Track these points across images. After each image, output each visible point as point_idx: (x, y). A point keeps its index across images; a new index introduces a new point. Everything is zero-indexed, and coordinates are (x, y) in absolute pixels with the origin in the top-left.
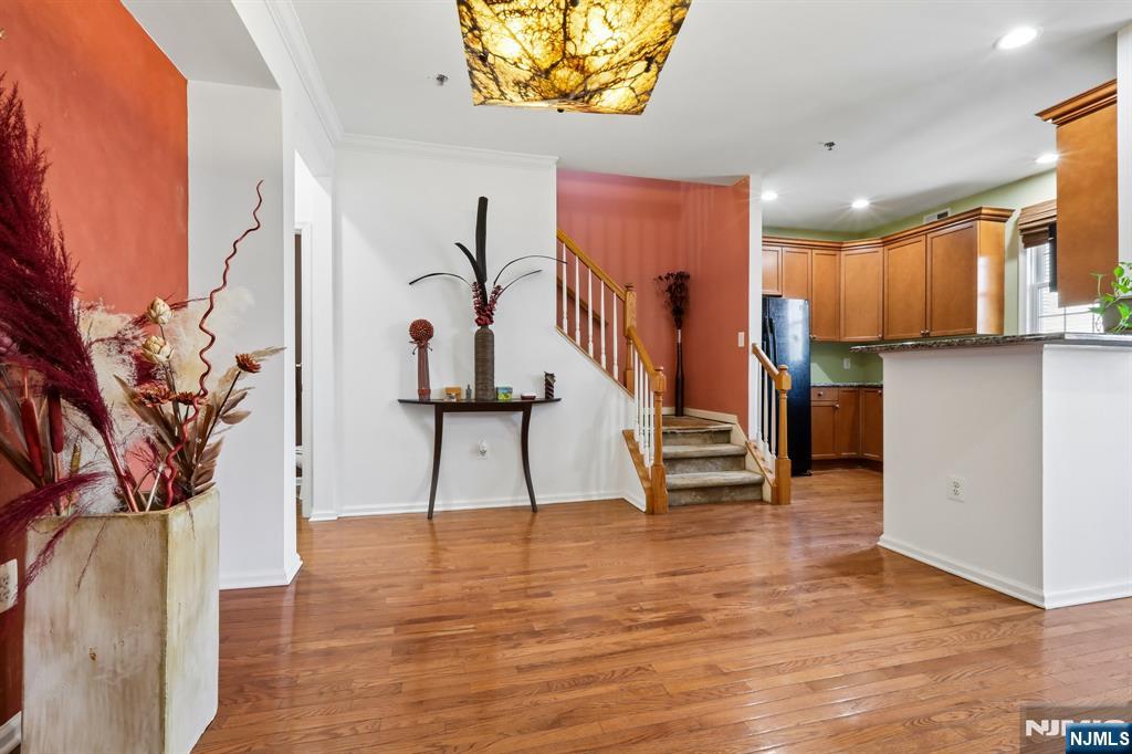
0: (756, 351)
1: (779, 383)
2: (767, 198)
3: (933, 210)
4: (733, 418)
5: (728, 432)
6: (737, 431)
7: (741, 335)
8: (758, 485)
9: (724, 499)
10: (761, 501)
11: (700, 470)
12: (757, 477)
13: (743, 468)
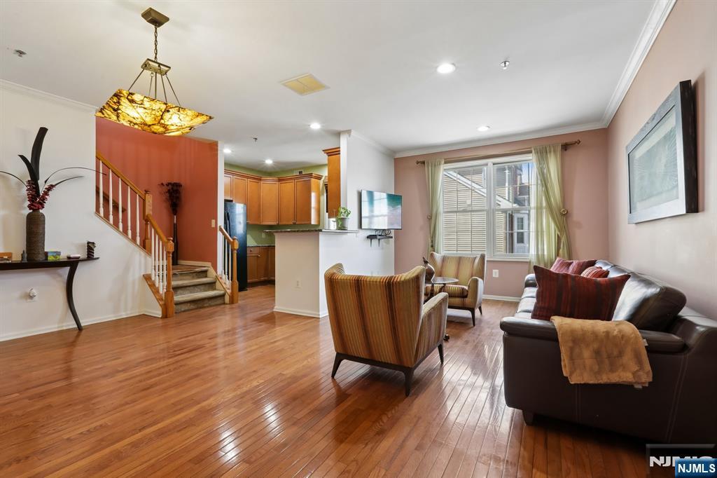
0: (221, 230)
1: (233, 246)
2: (226, 151)
3: (296, 169)
4: (209, 264)
5: (206, 272)
6: (211, 270)
7: (213, 221)
8: (223, 296)
9: (205, 305)
10: (224, 303)
11: (191, 292)
12: (222, 292)
13: (215, 289)
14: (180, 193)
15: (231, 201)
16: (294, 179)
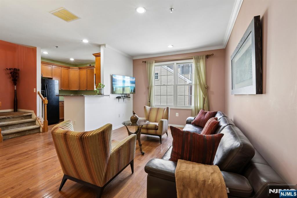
0: (39, 93)
4: (33, 111)
5: (31, 115)
6: (34, 115)
7: (35, 89)
8: (39, 128)
9: (27, 134)
10: (40, 132)
11: (19, 127)
12: (38, 126)
13: (35, 125)
14: (18, 74)
15: (52, 79)
16: (86, 68)
